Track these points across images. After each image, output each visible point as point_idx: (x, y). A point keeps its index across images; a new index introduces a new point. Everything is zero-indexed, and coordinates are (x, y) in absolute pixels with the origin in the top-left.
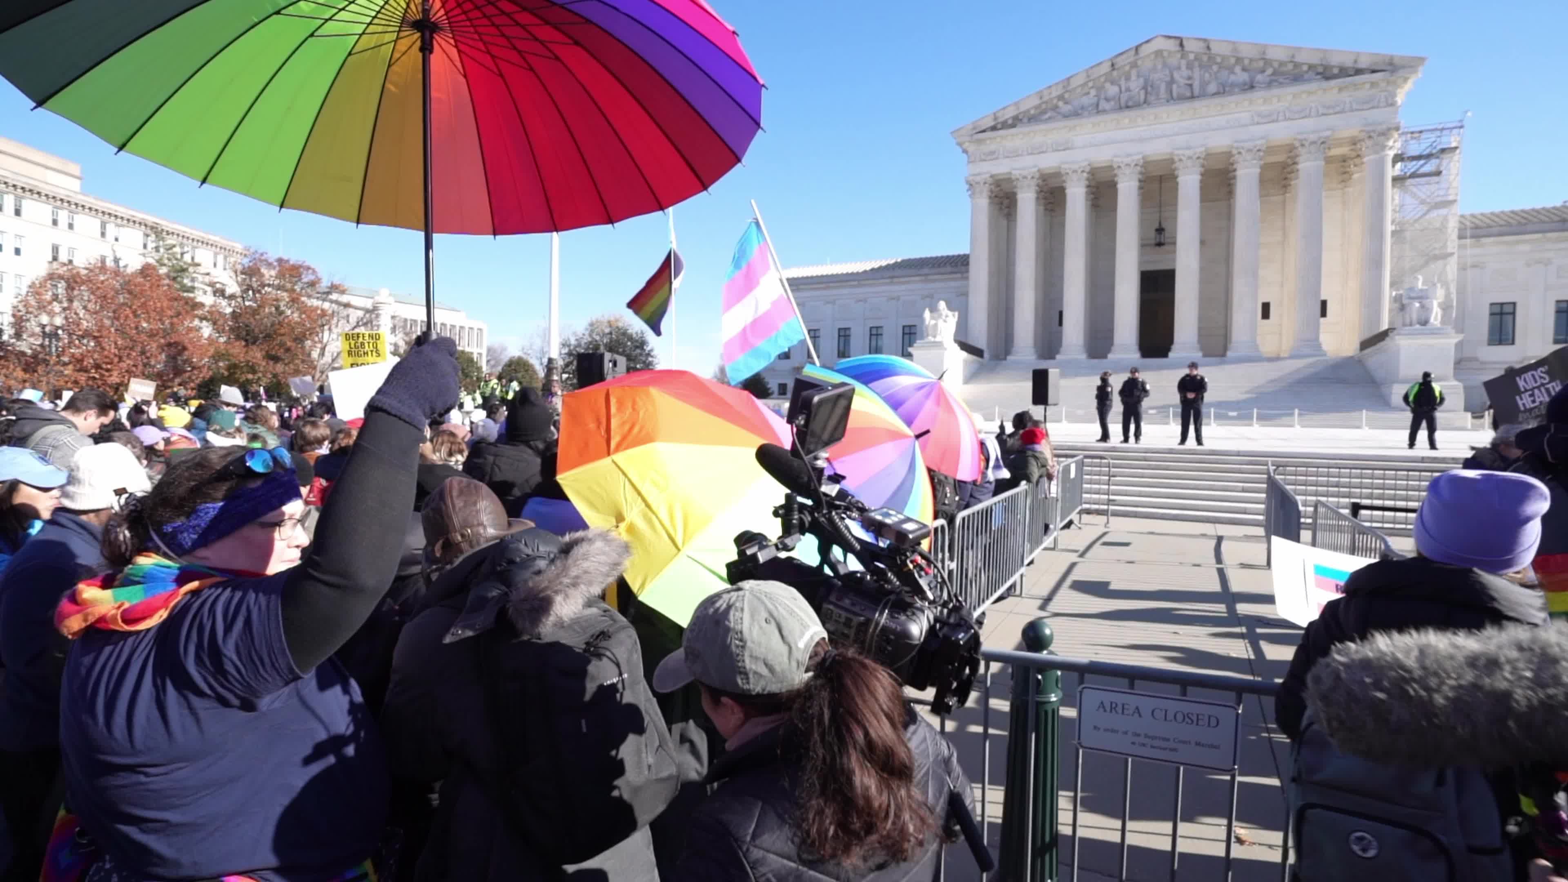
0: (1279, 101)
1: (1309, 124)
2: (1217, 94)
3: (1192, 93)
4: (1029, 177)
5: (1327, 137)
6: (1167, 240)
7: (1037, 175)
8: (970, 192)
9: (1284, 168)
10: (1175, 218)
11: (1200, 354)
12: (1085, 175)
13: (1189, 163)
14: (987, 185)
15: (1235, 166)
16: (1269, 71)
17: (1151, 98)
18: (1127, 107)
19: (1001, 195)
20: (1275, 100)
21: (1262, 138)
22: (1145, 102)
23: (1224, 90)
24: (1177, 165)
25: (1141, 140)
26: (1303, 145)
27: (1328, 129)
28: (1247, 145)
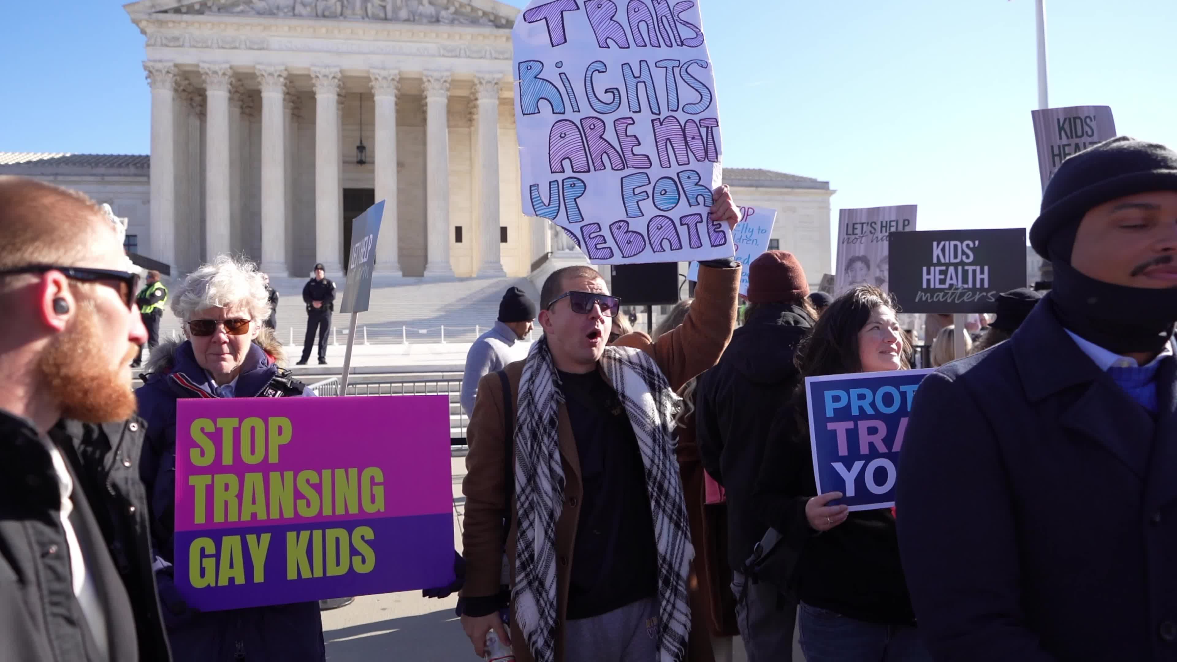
0: (460, 38)
1: (485, 64)
2: (407, 21)
3: (386, 14)
4: (220, 73)
5: (499, 79)
6: (368, 160)
7: (230, 72)
8: (149, 80)
9: (468, 103)
10: (373, 137)
11: (400, 274)
12: (282, 79)
13: (385, 83)
14: (171, 75)
15: (425, 93)
16: (452, 9)
17: (348, 12)
18: (324, 16)
19: (190, 89)
20: (457, 37)
21: (447, 70)
22: (341, 14)
23: (413, 19)
24: (373, 83)
25: (339, 53)
26: (481, 83)
27: (501, 72)
28: (436, 75)
